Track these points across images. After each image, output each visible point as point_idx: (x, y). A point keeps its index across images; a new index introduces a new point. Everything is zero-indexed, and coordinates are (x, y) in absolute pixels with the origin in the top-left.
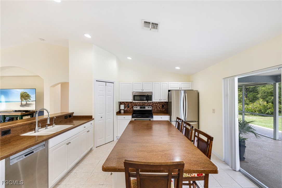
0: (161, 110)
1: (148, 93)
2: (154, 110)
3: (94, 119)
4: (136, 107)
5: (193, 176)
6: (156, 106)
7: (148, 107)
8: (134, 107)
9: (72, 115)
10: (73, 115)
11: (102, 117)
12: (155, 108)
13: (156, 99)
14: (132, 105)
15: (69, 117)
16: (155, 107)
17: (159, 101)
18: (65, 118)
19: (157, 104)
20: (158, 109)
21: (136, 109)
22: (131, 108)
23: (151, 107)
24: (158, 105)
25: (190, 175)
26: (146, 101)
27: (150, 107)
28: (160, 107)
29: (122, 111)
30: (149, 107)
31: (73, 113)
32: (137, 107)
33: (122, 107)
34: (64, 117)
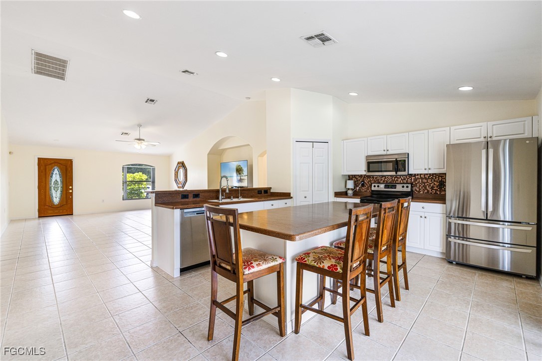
0: (436, 193)
1: (396, 156)
2: (419, 192)
3: (292, 198)
4: (376, 185)
5: (321, 266)
6: (424, 183)
7: (403, 185)
8: (373, 185)
9: (268, 191)
10: (271, 191)
11: (306, 197)
12: (420, 189)
13: (416, 167)
14: (370, 181)
15: (264, 193)
16: (419, 186)
17: (426, 172)
18: (258, 193)
19: (426, 178)
20: (428, 191)
21: (376, 189)
22: (368, 187)
23: (410, 186)
24: (427, 182)
25: (317, 264)
26: (394, 173)
27: (407, 185)
28: (433, 187)
29: (350, 192)
30: (405, 185)
31: (271, 188)
32: (378, 184)
33: (350, 185)
34: (257, 191)
